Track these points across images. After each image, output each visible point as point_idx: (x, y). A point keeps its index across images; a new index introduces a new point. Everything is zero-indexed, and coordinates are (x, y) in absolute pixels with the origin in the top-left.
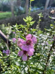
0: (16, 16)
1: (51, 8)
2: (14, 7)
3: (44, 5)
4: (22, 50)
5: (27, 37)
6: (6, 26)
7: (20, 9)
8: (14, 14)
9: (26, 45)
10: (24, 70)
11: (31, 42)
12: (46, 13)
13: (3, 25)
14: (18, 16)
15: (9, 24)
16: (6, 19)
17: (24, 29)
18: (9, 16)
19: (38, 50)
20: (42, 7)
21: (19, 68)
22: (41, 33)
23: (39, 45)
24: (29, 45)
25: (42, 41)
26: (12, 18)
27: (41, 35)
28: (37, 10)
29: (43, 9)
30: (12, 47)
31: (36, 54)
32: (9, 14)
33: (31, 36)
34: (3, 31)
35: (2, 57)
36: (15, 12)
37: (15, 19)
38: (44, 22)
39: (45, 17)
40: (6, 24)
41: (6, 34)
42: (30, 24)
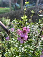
0: (13, 11)
1: (41, 5)
2: (12, 3)
3: (35, 2)
4: (20, 37)
5: (23, 28)
6: (6, 19)
7: (16, 5)
8: (12, 10)
9: (23, 33)
10: (21, 50)
11: (26, 31)
12: (37, 9)
13: (3, 18)
14: (15, 11)
15: (8, 17)
16: (6, 13)
17: (21, 23)
18: (8, 11)
19: (31, 37)
20: (34, 4)
21: (17, 49)
22: (33, 25)
23: (31, 34)
24: (25, 34)
25: (33, 30)
26: (10, 12)
27: (32, 26)
28: (30, 6)
29: (35, 5)
30: (11, 35)
31: (29, 40)
32: (7, 9)
33: (26, 28)
34: (4, 23)
35: (5, 42)
36: (12, 8)
37: (13, 13)
38: (35, 16)
39: (36, 12)
40: (5, 17)
41: (6, 25)
42: (25, 20)
